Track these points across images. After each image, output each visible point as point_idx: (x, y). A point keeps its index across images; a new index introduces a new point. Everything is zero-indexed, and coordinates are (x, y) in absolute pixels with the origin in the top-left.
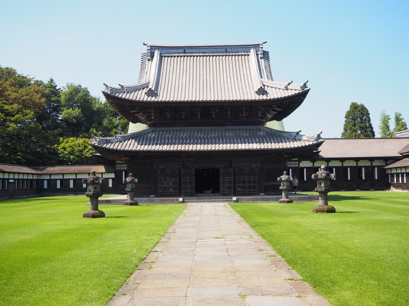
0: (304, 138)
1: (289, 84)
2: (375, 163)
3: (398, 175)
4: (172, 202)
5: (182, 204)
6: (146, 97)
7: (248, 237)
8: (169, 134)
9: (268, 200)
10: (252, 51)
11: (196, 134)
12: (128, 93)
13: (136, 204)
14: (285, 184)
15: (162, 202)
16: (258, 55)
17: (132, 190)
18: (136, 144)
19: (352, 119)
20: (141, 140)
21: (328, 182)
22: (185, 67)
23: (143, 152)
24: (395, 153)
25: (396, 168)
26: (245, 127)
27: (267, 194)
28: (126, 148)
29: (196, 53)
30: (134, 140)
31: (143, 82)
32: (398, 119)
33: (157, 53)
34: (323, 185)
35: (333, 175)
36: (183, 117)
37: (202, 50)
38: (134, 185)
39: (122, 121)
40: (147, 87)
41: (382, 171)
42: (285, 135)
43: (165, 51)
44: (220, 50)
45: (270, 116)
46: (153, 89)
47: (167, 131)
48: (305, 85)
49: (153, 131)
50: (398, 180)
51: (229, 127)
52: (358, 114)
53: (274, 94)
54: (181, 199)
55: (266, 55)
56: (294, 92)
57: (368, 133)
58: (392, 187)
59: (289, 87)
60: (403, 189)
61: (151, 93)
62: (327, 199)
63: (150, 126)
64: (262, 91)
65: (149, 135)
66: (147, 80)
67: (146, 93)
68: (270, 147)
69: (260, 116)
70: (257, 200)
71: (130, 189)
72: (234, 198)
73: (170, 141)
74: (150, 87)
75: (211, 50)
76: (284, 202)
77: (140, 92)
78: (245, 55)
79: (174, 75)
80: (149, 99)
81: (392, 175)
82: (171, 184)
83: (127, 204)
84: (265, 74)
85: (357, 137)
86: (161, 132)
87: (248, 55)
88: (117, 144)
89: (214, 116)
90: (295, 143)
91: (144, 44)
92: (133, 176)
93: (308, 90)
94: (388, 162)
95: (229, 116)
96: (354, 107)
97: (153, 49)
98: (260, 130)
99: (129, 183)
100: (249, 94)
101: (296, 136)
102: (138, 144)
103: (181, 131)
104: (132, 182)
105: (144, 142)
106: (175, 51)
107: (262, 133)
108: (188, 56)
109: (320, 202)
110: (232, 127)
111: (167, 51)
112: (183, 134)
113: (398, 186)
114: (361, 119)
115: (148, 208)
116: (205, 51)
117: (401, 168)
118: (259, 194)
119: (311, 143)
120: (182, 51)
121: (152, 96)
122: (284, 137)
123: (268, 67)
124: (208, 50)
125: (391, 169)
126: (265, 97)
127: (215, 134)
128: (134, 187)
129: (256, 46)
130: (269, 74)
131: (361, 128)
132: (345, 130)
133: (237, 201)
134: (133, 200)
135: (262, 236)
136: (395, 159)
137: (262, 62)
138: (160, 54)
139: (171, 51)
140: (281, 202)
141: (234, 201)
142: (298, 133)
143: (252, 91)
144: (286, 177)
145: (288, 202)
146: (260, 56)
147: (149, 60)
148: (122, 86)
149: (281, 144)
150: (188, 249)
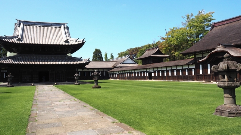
0: (83, 60)
1: (77, 39)
2: (105, 70)
3: (112, 74)
4: (29, 85)
5: (33, 86)
6: (17, 41)
7: (73, 100)
8: (27, 57)
9: (69, 84)
10: (62, 26)
11: (39, 58)
12: (8, 39)
13: (13, 86)
14: (77, 77)
15: (24, 85)
16: (64, 28)
17: (11, 81)
18: (12, 61)
19: (96, 54)
20: (15, 59)
21: (98, 76)
22: (34, 30)
23: (16, 64)
24: (111, 67)
25: (112, 72)
26: (59, 55)
27: (68, 82)
28: (8, 63)
29: (39, 25)
30: (11, 59)
31: (16, 35)
32: (112, 55)
33: (22, 24)
34: (96, 77)
35: (100, 74)
36: (34, 50)
37: (41, 24)
38: (12, 78)
39: (3, 52)
40: (18, 37)
41: (107, 73)
42: (76, 59)
43: (25, 23)
44: (49, 25)
45: (69, 51)
46: (20, 38)
47: (26, 56)
48: (84, 40)
49: (20, 56)
50: (112, 76)
51: (53, 55)
52: (98, 53)
53: (71, 43)
54: (33, 84)
55: (68, 28)
56: (79, 43)
57: (101, 59)
58: (110, 79)
59: (77, 40)
60: (114, 79)
61: (19, 40)
62: (97, 83)
63: (18, 54)
64: (67, 41)
65: (18, 57)
66: (17, 34)
67: (17, 40)
68: (70, 63)
69: (65, 51)
70: (65, 84)
71: (10, 80)
72: (56, 83)
73: (28, 60)
74: (19, 37)
75: (46, 24)
76: (76, 84)
77: (14, 39)
78: (59, 27)
79: (30, 33)
80: (19, 42)
81: (110, 74)
82: (28, 78)
83: (9, 86)
84: (67, 35)
85: (97, 61)
86: (24, 56)
87: (61, 28)
88: (3, 61)
89: (47, 51)
90: (80, 62)
91: (16, 19)
92: (11, 74)
93: (85, 42)
94: (109, 70)
95: (53, 51)
96: (96, 50)
97: (20, 22)
98: (66, 57)
99: (9, 77)
100: (62, 42)
101: (80, 59)
102: (13, 61)
103: (32, 56)
104: (11, 77)
105: (16, 60)
106: (30, 23)
107: (66, 58)
108: (35, 26)
109: (95, 84)
110: (54, 55)
111: (26, 23)
112: (34, 57)
113: (112, 78)
114: (99, 54)
115: (19, 88)
116: (43, 24)
117: (113, 72)
118: (65, 82)
119: (86, 62)
120: (33, 24)
121: (20, 41)
122: (75, 60)
123: (69, 32)
124: (44, 24)
125: (110, 72)
126: (68, 44)
127: (47, 58)
128: (12, 79)
129: (64, 24)
130: (69, 35)
131: (99, 58)
132: (93, 58)
133: (57, 84)
134: (11, 85)
135: (80, 99)
136: (111, 69)
137: (66, 30)
138: (23, 24)
139: (28, 23)
140: (75, 84)
141: (56, 84)
142: (81, 58)
143: (63, 41)
144: (78, 75)
145: (78, 84)
146: (65, 28)
147: (18, 26)
148: (6, 36)
149: (74, 62)
150: (50, 108)
